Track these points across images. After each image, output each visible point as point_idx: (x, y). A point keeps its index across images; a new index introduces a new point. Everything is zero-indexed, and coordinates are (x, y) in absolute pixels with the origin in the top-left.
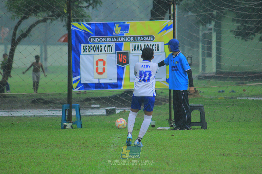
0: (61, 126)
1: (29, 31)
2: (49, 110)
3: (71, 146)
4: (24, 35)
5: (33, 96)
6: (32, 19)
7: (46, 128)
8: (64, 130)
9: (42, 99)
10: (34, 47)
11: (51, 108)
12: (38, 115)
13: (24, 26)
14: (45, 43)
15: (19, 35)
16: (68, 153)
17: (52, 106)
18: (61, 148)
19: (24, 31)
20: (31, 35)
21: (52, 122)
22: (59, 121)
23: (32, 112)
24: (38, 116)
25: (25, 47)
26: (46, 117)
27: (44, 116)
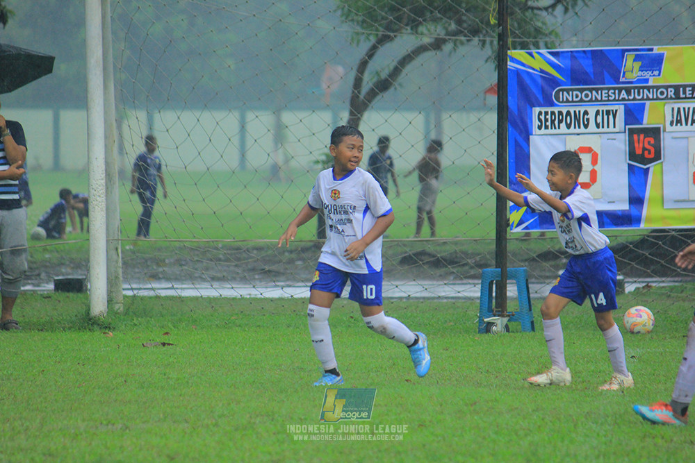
0: (480, 325)
1: (396, 72)
2: (446, 282)
3: (504, 379)
4: (383, 85)
5: (405, 245)
6: (405, 42)
7: (439, 330)
8: (486, 336)
9: (430, 255)
10: (410, 116)
11: (452, 278)
12: (418, 295)
13: (385, 60)
14: (436, 105)
15: (371, 85)
16: (497, 398)
17: (453, 273)
18: (479, 384)
19: (384, 75)
20: (400, 85)
21: (453, 315)
22: (474, 313)
23: (403, 288)
24: (417, 298)
25: (386, 115)
26: (440, 301)
27: (434, 298)
